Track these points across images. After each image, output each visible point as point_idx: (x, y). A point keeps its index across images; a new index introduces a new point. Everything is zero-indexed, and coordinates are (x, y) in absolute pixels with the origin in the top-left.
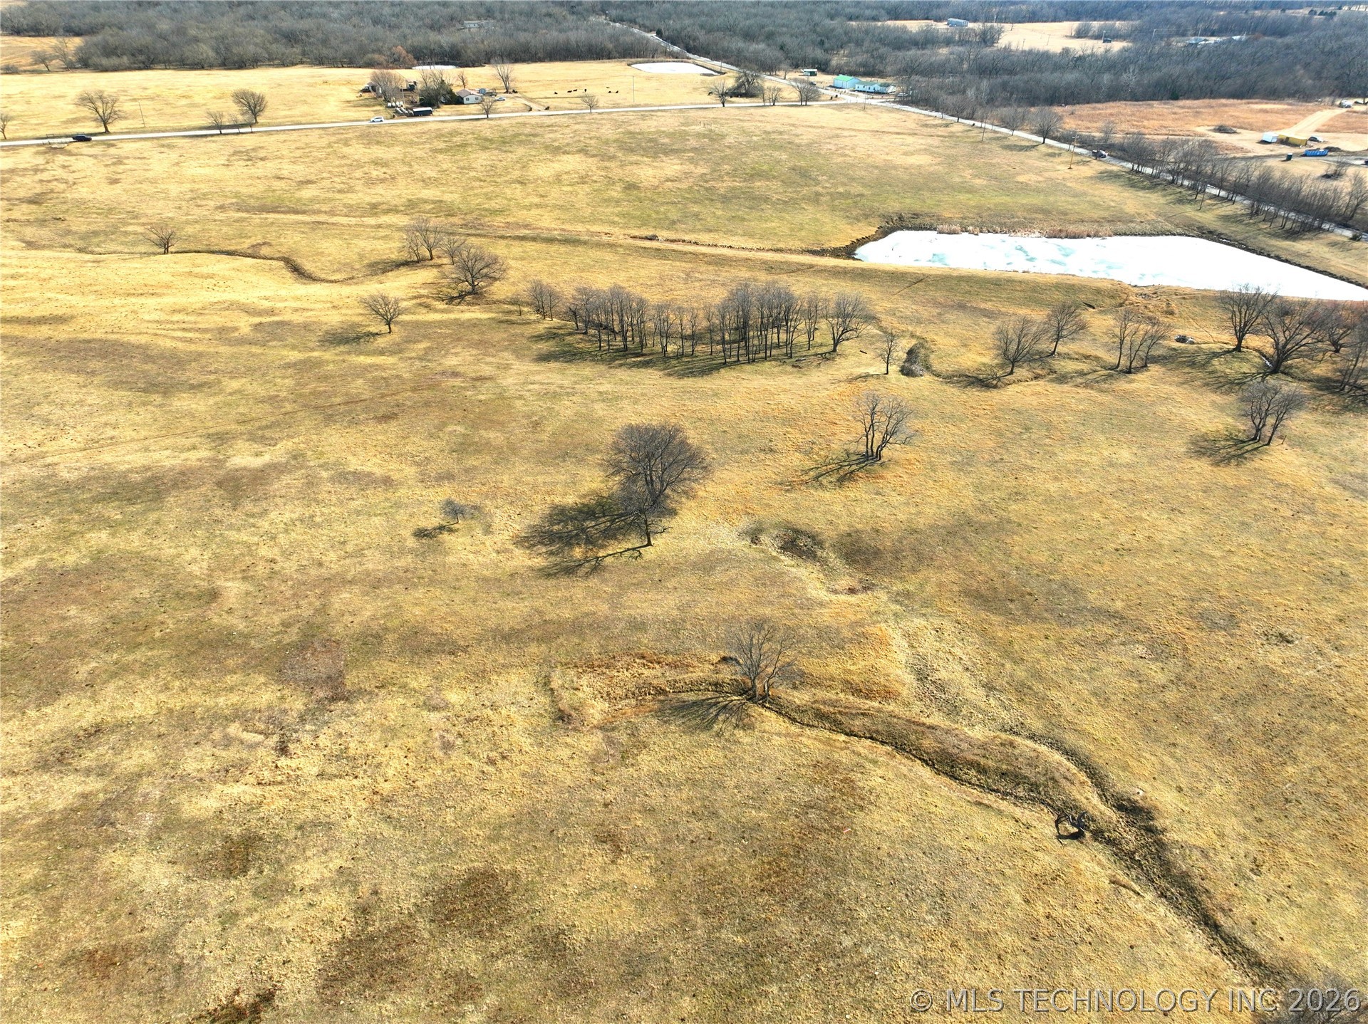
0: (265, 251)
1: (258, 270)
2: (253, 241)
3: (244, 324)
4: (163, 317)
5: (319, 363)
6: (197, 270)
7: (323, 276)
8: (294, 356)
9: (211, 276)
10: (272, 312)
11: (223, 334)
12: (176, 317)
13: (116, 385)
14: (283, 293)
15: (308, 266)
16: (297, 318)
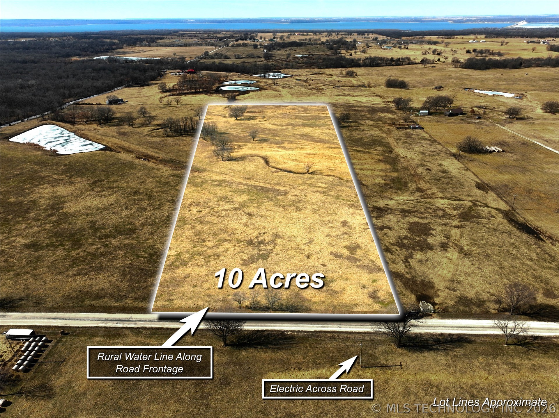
0: (274, 170)
1: (278, 163)
2: (277, 174)
3: (286, 145)
4: (305, 147)
5: (272, 136)
6: (298, 163)
7: (259, 158)
8: (277, 138)
9: (293, 160)
10: (279, 147)
11: (291, 142)
12: (302, 147)
13: (313, 136)
14: (274, 153)
15: (262, 161)
16: (273, 145)
